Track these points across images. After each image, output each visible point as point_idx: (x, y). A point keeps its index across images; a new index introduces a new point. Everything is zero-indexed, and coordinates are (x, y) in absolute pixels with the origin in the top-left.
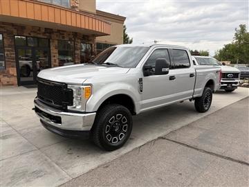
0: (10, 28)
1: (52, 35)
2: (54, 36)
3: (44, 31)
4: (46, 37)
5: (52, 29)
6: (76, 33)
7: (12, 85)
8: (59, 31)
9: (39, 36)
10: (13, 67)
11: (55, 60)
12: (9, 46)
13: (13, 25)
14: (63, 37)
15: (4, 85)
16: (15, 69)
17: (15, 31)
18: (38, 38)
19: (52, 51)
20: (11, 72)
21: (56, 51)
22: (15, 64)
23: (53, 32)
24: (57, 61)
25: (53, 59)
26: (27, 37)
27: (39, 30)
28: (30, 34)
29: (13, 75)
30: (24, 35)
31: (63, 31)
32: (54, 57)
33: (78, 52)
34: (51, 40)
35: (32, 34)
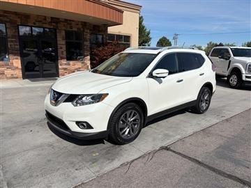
0: (13, 17)
1: (59, 25)
2: (61, 26)
3: (50, 20)
4: (52, 27)
5: (58, 19)
6: (85, 23)
7: (17, 78)
8: (66, 20)
9: (45, 26)
10: (17, 59)
11: (62, 52)
12: (13, 37)
13: (16, 14)
14: (71, 28)
15: (8, 78)
16: (20, 61)
17: (19, 20)
18: (44, 28)
19: (58, 43)
20: (15, 65)
21: (64, 42)
24: (65, 53)
25: (60, 51)
26: (31, 27)
27: (45, 19)
28: (34, 24)
29: (17, 68)
30: (29, 24)
31: (70, 20)
32: (61, 48)
33: (87, 43)
34: (57, 30)
35: (37, 24)
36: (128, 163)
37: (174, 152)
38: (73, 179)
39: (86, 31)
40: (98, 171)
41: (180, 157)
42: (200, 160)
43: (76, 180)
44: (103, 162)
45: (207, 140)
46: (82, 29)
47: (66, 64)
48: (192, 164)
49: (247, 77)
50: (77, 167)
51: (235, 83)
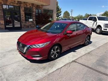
2: (22, 5)
3: (17, 2)
4: (18, 6)
6: (33, 4)
7: (2, 29)
8: (24, 3)
10: (2, 20)
11: (23, 17)
14: (27, 6)
16: (3, 21)
17: (3, 2)
18: (14, 6)
19: (21, 13)
21: (23, 13)
22: (3, 19)
23: (22, 3)
24: (24, 18)
25: (22, 17)
26: (9, 5)
27: (15, 2)
28: (10, 4)
29: (2, 24)
30: (8, 4)
31: (26, 3)
32: (22, 15)
33: (34, 13)
34: (21, 7)
35: (11, 4)
36: (59, 68)
37: (79, 63)
38: (36, 77)
39: (34, 8)
40: (47, 73)
41: (82, 65)
42: (90, 67)
43: (37, 77)
44: (48, 69)
45: (91, 57)
46: (32, 7)
47: (25, 23)
48: (87, 68)
49: (104, 29)
50: (37, 71)
51: (99, 32)
